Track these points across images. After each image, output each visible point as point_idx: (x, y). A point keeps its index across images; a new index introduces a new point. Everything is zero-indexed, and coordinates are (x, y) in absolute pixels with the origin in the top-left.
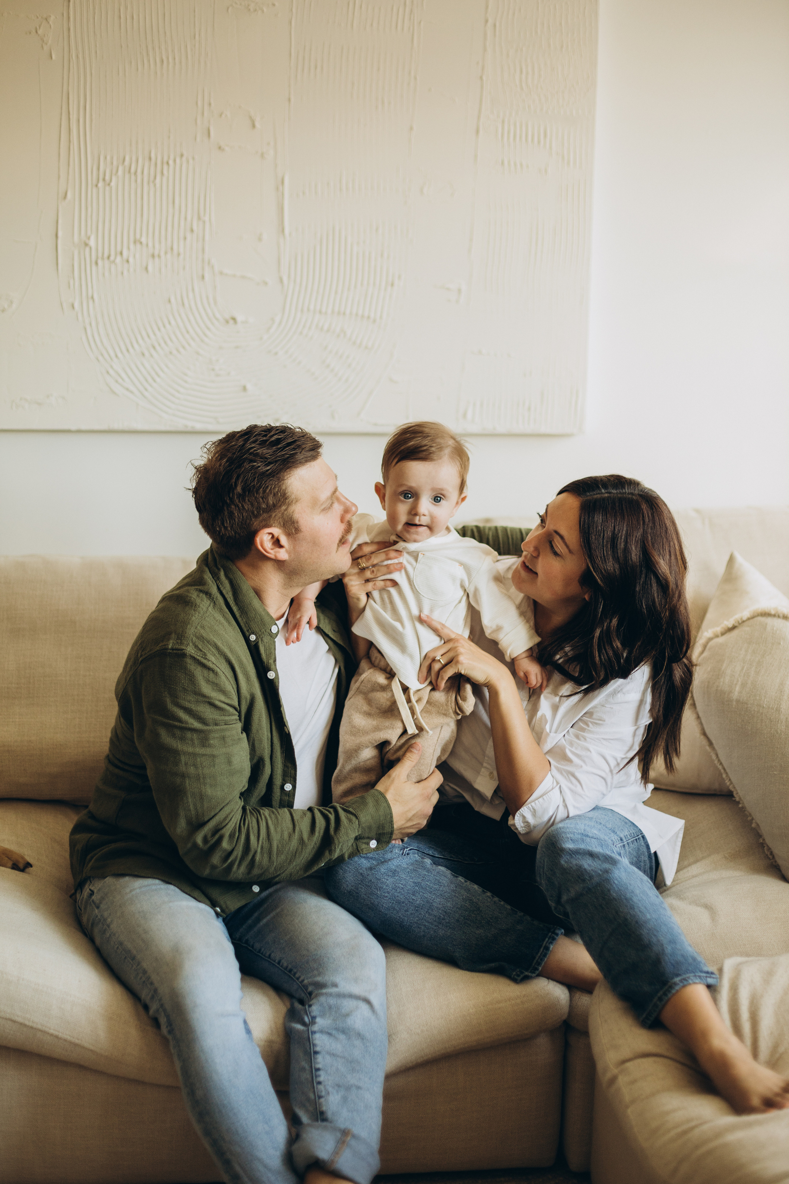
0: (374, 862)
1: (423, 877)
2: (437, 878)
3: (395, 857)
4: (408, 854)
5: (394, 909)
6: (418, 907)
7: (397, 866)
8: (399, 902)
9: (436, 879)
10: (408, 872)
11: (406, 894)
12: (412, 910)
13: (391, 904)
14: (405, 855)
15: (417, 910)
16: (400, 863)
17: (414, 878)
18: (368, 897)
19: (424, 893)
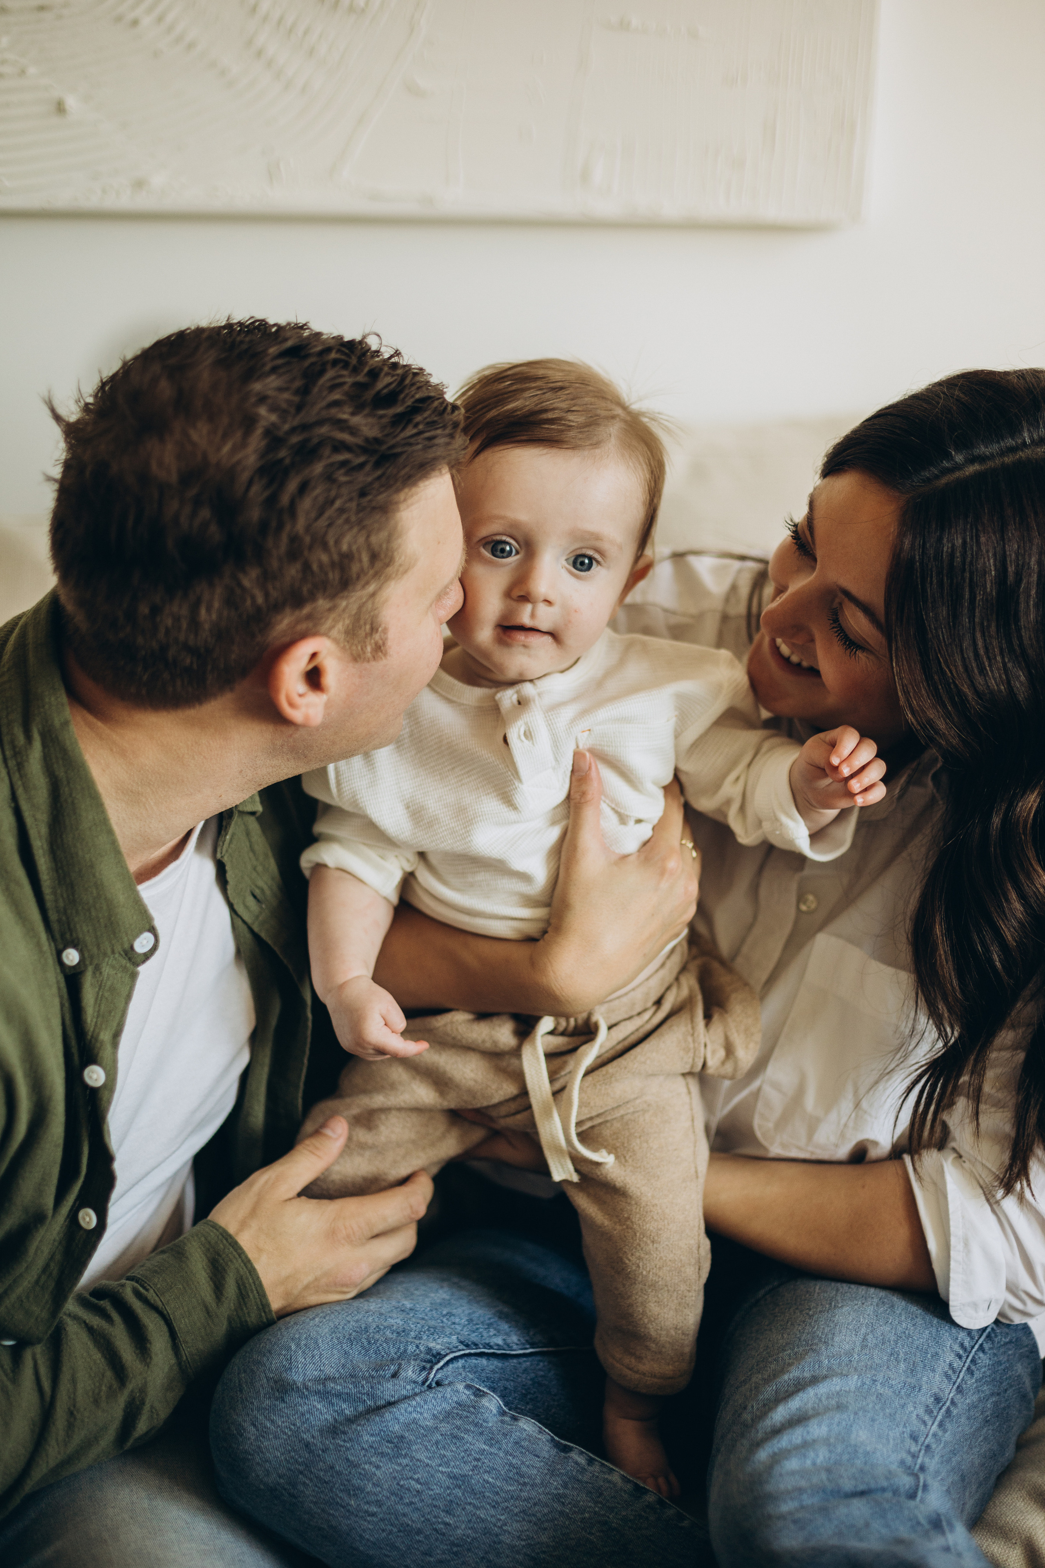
0: (344, 1406)
1: (478, 1460)
2: (514, 1461)
3: (404, 1392)
4: (438, 1384)
5: (393, 1547)
6: (457, 1545)
7: (407, 1425)
8: (407, 1530)
9: (511, 1465)
10: (437, 1443)
11: (427, 1510)
12: (444, 1553)
13: (384, 1534)
14: (430, 1387)
15: (456, 1554)
16: (414, 1415)
17: (452, 1464)
18: (323, 1510)
19: (477, 1508)
